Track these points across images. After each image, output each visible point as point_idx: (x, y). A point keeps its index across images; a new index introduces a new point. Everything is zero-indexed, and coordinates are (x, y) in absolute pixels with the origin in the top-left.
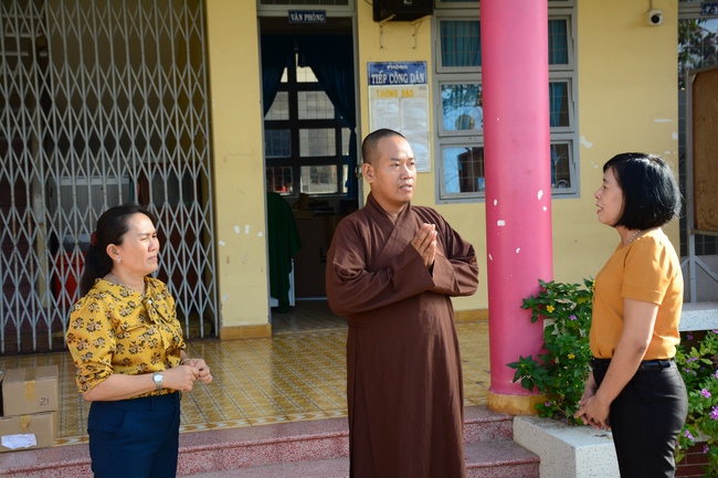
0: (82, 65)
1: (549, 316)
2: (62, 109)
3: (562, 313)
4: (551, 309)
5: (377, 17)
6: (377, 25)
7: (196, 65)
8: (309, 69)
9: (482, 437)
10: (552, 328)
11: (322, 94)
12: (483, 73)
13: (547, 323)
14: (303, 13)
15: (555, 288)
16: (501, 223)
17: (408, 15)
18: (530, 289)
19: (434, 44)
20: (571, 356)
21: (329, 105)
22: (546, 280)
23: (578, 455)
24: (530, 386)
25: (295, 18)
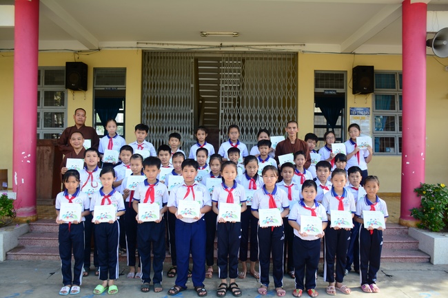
0: (259, 106)
1: (424, 195)
2: (243, 120)
3: (428, 194)
4: (424, 192)
5: (354, 93)
6: (353, 95)
7: (293, 107)
8: (319, 108)
9: (398, 233)
10: (424, 199)
11: (323, 117)
12: (403, 112)
13: (422, 197)
14: (329, 91)
15: (426, 186)
16: (408, 163)
17: (365, 93)
18: (417, 185)
19: (373, 102)
20: (433, 208)
21: (325, 120)
22: (423, 183)
23: (435, 241)
24: (416, 218)
25: (326, 92)
